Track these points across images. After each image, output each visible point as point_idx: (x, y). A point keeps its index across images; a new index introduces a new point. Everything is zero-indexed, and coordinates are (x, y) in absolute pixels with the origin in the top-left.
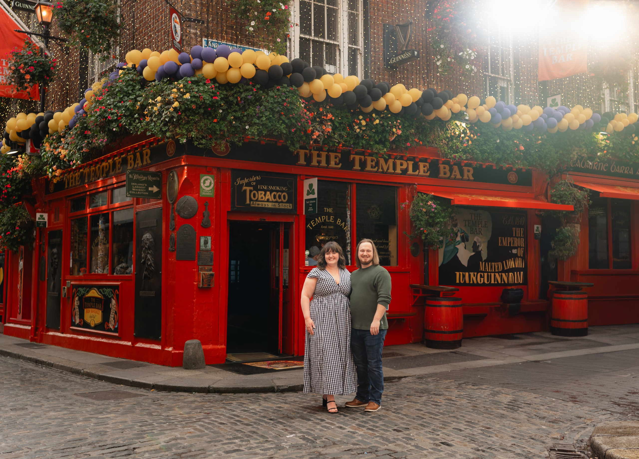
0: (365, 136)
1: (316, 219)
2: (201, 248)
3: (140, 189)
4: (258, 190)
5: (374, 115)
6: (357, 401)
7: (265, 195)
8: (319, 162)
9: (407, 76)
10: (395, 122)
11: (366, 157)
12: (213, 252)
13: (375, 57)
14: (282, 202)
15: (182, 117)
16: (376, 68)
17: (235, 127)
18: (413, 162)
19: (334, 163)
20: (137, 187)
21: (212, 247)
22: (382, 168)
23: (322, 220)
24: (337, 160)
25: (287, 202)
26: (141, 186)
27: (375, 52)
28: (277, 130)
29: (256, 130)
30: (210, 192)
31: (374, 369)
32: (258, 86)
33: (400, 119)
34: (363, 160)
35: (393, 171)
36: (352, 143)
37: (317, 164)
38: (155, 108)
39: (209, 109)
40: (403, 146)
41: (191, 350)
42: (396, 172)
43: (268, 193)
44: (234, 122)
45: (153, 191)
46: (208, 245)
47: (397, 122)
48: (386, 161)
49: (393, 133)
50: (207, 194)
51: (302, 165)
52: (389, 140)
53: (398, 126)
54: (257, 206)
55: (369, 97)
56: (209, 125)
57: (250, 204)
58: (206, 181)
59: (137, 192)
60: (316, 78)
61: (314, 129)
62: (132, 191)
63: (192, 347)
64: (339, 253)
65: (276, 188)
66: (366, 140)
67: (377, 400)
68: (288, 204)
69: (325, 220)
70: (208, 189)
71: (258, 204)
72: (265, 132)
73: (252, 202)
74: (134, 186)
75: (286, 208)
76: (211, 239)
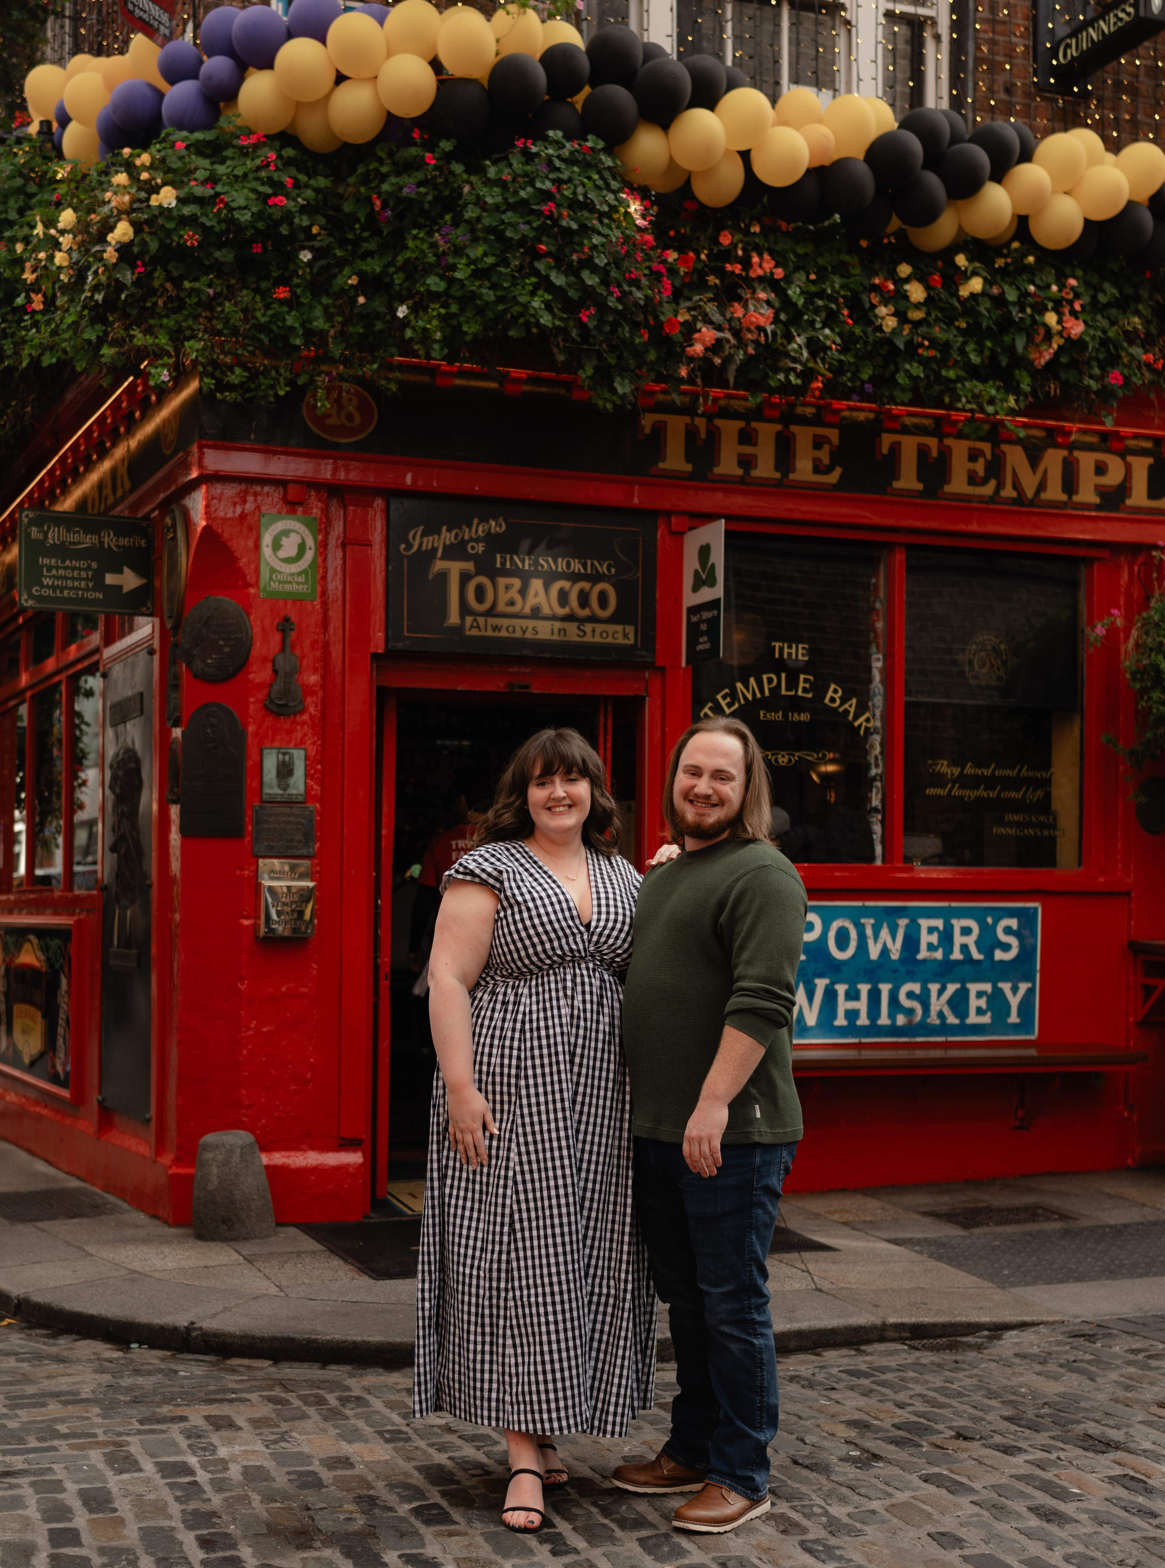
0: (921, 345)
1: (739, 685)
2: (266, 790)
3: (73, 579)
4: (493, 574)
5: (961, 260)
6: (667, 1468)
7: (523, 592)
8: (746, 462)
9: (1133, 115)
10: (1054, 288)
11: (947, 442)
12: (315, 806)
13: (992, 43)
14: (593, 619)
15: (156, 284)
16: (999, 87)
17: (367, 317)
18: (1150, 460)
19: (809, 465)
20: (61, 572)
21: (308, 789)
22: (1017, 486)
23: (762, 690)
24: (824, 455)
25: (612, 620)
26: (73, 569)
27: (993, 22)
28: (521, 321)
29: (435, 323)
30: (301, 579)
31: (726, 1329)
32: (446, 145)
33: (1080, 273)
34: (934, 453)
35: (1064, 497)
36: (865, 376)
37: (739, 472)
38: (60, 258)
39: (257, 249)
40: (1093, 384)
41: (215, 1170)
42: (1076, 498)
43: (537, 584)
44: (361, 300)
45: (120, 587)
46: (292, 781)
47: (1062, 286)
48: (1034, 459)
49: (1049, 335)
50: (288, 587)
51: (674, 476)
52: (1031, 363)
53: (1071, 303)
54: (490, 633)
55: (933, 180)
56: (258, 314)
57: (461, 628)
58: (284, 541)
59: (62, 589)
60: (694, 104)
61: (695, 318)
62: (42, 586)
63: (220, 1157)
64: (594, 783)
65: (568, 565)
66: (925, 362)
67: (739, 1473)
68: (619, 628)
69: (775, 691)
70: (294, 568)
71: (496, 628)
72: (471, 328)
73: (469, 620)
74: (49, 570)
75: (610, 640)
76: (307, 758)
